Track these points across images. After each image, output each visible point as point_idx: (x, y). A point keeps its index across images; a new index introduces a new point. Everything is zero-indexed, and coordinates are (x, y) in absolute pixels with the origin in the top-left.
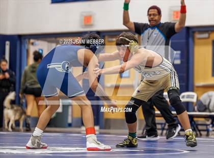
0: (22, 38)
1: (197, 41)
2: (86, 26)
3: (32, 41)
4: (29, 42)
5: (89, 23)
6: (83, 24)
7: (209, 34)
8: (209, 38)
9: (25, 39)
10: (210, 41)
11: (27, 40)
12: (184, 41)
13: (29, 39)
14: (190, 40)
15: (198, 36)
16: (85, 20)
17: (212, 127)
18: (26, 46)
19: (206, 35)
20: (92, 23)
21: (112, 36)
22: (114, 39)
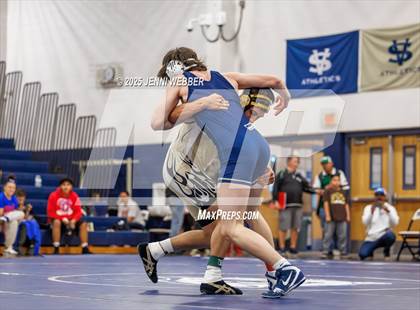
16: (326, 119)
21: (360, 138)
22: (362, 142)
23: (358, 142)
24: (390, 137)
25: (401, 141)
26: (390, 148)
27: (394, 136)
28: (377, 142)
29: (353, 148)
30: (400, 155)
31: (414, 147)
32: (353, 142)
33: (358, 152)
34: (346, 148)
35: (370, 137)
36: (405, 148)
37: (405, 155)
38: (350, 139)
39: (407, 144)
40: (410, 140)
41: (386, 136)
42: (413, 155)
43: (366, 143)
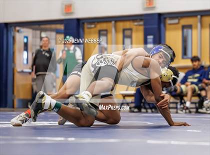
0: (9, 26)
1: (168, 26)
2: (67, 14)
3: (18, 28)
4: (15, 29)
5: (69, 12)
6: (64, 12)
7: (179, 20)
8: (178, 23)
9: (11, 27)
10: (180, 26)
11: (13, 28)
12: (156, 26)
13: (15, 27)
14: (162, 26)
15: (169, 21)
16: (66, 8)
17: (181, 105)
18: (12, 33)
19: (176, 21)
20: (72, 11)
21: (91, 23)
22: (93, 26)
23: (89, 26)
24: (113, 22)
25: (121, 25)
26: (113, 30)
27: (116, 21)
28: (103, 26)
29: (86, 30)
30: (120, 36)
31: (131, 29)
32: (86, 26)
33: (90, 33)
34: (81, 30)
35: (98, 22)
36: (124, 30)
37: (124, 37)
38: (83, 23)
39: (125, 27)
40: (128, 25)
41: (111, 21)
42: (130, 37)
43: (95, 27)
